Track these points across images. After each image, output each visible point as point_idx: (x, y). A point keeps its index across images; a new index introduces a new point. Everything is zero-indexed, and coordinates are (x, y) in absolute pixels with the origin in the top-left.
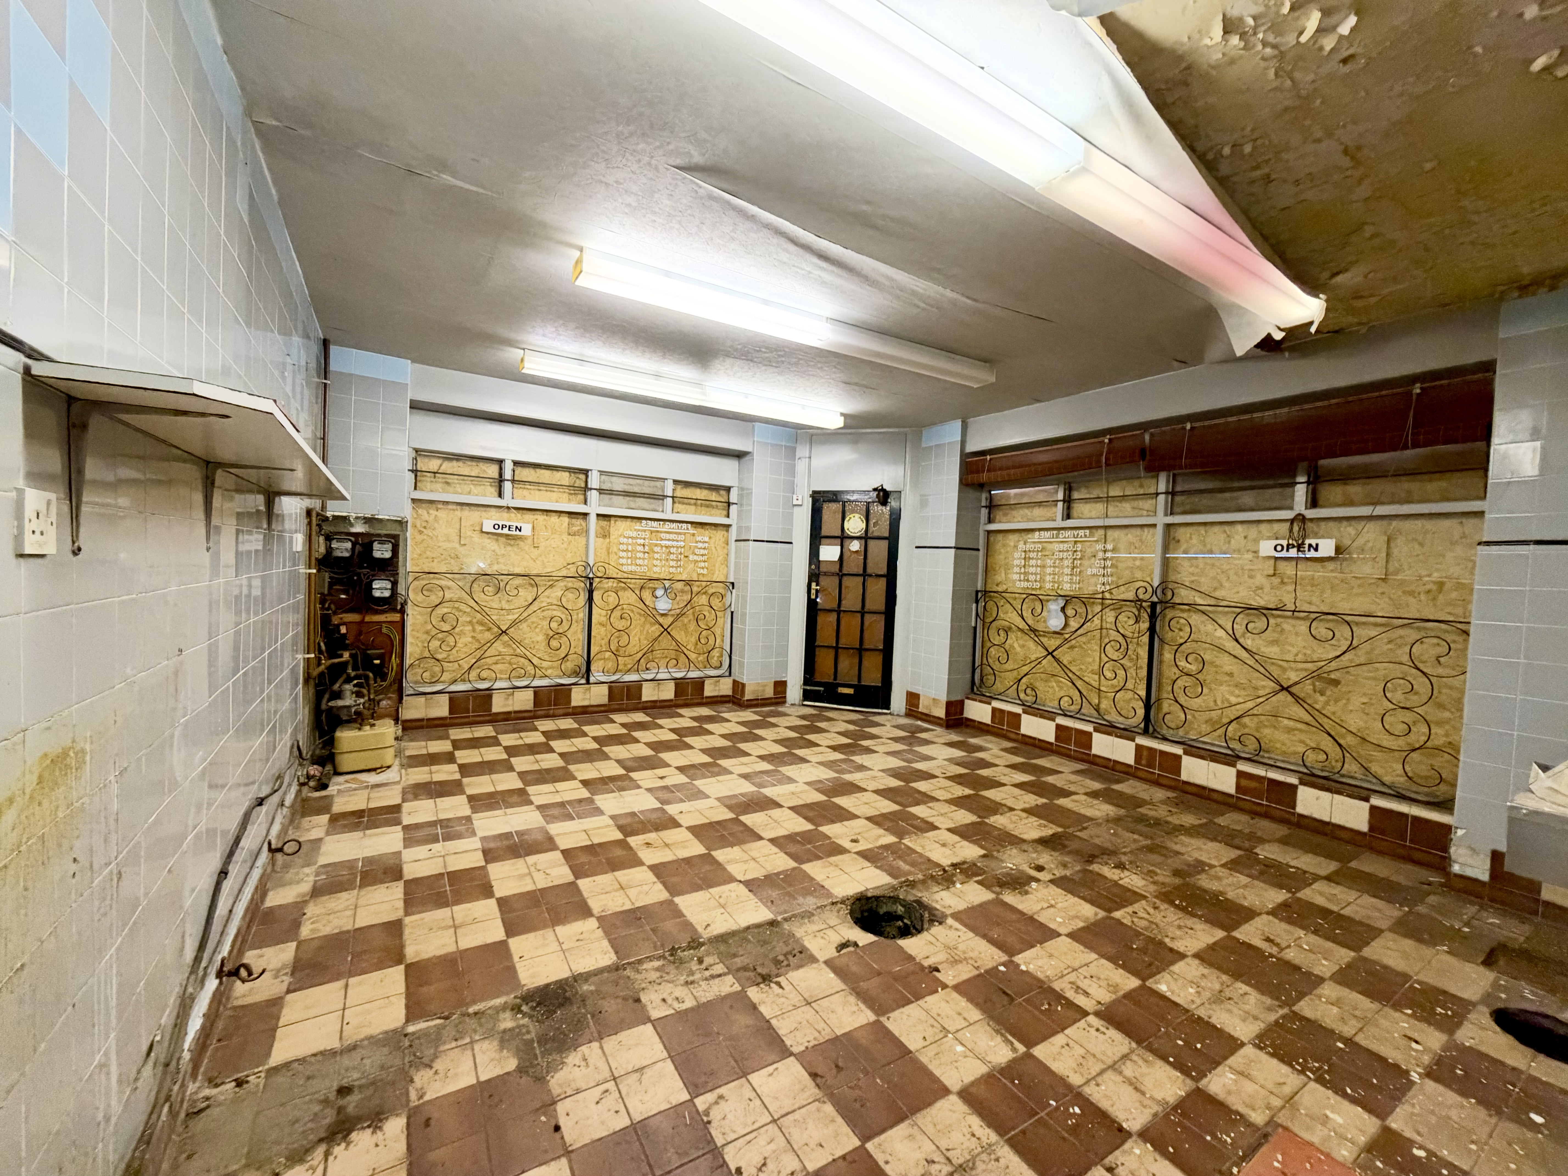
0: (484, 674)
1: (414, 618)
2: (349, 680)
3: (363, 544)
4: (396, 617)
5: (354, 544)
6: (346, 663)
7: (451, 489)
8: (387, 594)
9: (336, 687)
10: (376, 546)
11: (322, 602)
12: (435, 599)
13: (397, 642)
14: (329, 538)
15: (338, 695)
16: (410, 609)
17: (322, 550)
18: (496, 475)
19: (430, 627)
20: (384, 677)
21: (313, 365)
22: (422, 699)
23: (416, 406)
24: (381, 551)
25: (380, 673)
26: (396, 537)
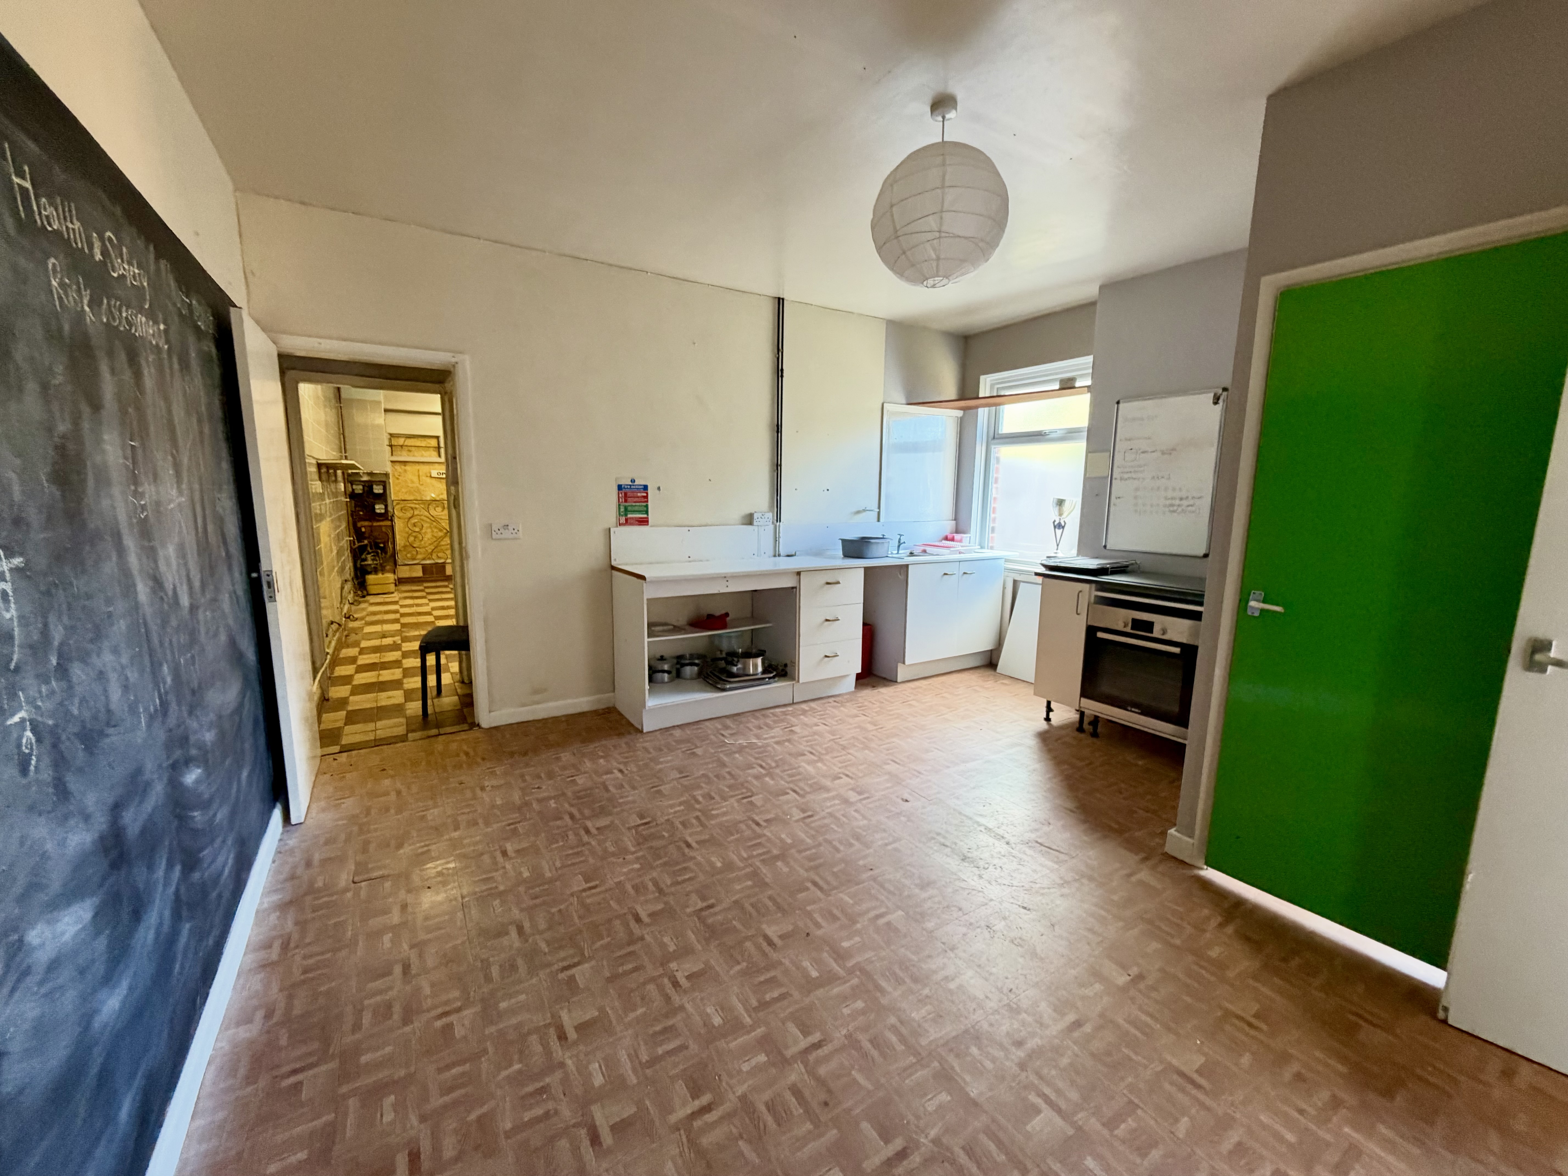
0: (440, 555)
1: (399, 525)
2: (369, 553)
3: (368, 486)
4: (389, 523)
5: (364, 486)
6: (366, 545)
7: (411, 454)
8: (383, 511)
9: (363, 556)
10: (375, 487)
11: (352, 515)
12: (409, 514)
13: (390, 536)
14: (352, 485)
15: (366, 560)
16: (396, 520)
17: (350, 490)
18: (436, 445)
19: (407, 529)
20: (386, 553)
21: (332, 396)
22: (407, 568)
23: (386, 411)
24: (378, 490)
25: (384, 550)
26: (384, 482)
